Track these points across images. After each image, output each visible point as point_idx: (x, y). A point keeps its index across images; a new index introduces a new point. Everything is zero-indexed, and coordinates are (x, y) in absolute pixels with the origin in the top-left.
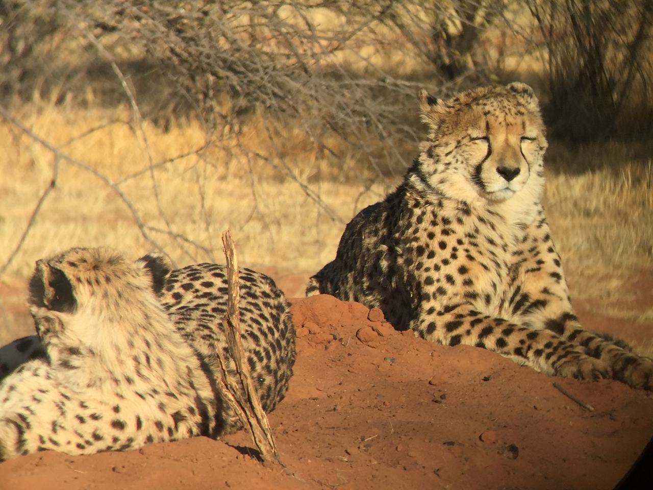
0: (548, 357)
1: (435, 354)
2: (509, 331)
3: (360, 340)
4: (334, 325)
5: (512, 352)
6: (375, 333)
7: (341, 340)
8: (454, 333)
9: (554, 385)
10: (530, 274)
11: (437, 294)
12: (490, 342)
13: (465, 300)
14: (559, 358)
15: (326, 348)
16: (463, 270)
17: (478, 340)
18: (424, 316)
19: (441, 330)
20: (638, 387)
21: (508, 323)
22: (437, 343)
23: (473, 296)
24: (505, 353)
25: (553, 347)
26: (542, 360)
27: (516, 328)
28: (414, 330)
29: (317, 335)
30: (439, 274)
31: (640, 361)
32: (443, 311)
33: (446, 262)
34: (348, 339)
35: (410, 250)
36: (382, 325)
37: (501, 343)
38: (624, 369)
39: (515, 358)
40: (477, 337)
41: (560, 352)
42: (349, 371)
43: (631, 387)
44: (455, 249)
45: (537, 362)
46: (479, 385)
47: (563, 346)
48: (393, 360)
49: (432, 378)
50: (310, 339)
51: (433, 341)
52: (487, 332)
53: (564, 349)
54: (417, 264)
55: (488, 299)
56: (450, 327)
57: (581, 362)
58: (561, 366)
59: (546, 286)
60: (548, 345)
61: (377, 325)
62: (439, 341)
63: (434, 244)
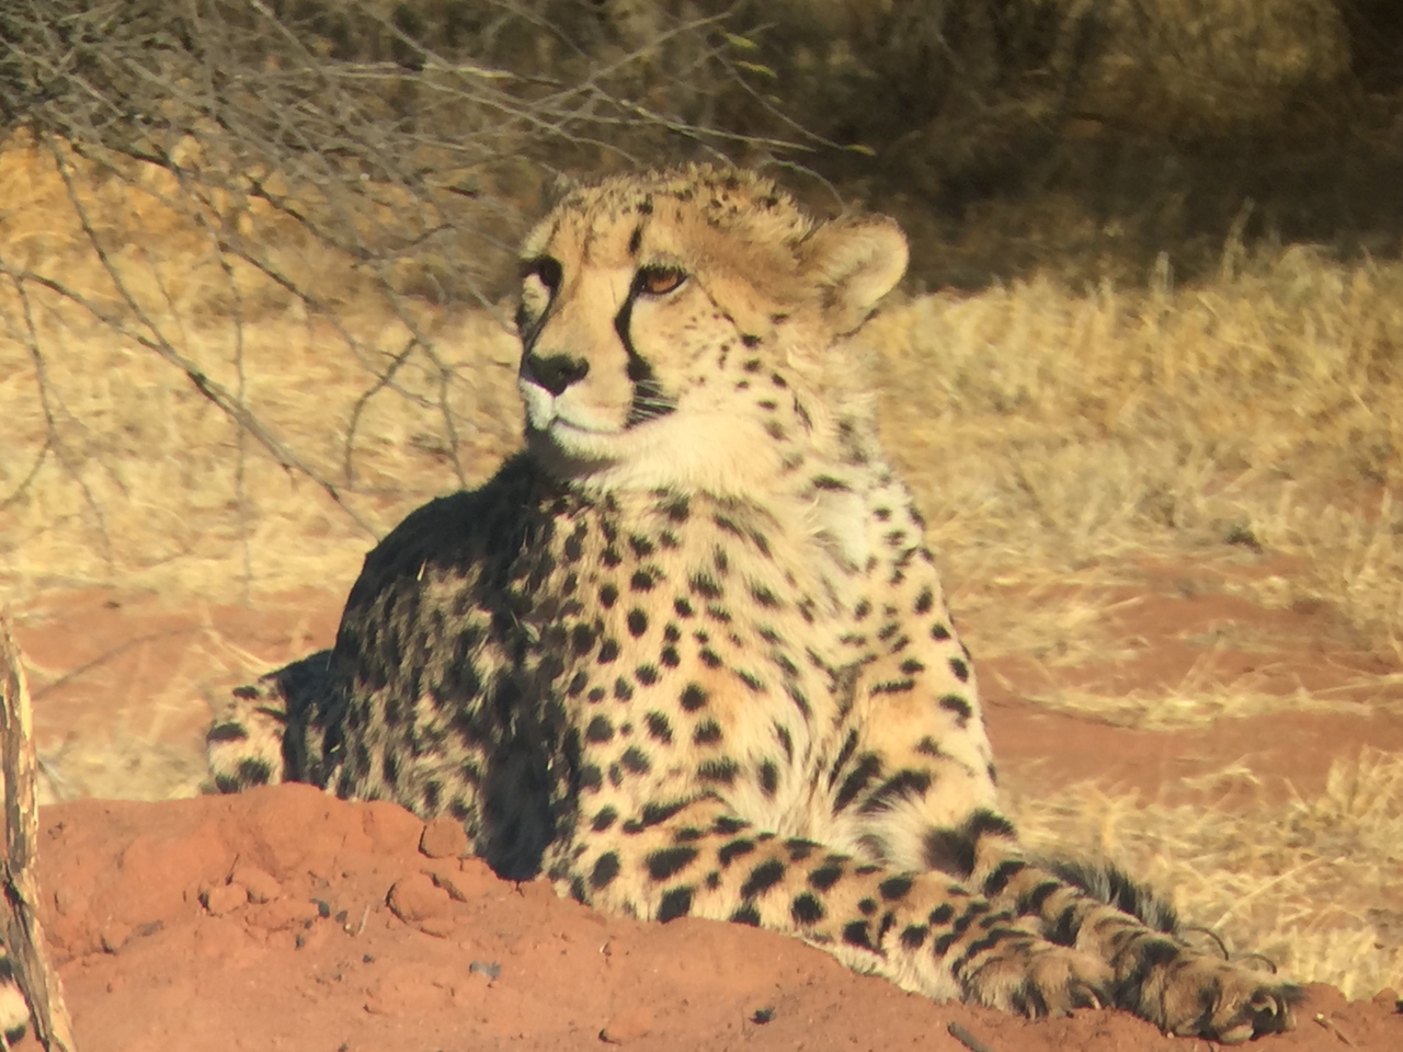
0: (941, 948)
1: (614, 946)
2: (827, 876)
3: (399, 915)
4: (321, 873)
5: (838, 937)
6: (442, 893)
7: (342, 917)
8: (674, 883)
9: (951, 1030)
10: (885, 701)
11: (624, 772)
12: (775, 908)
13: (698, 789)
14: (973, 950)
15: (299, 943)
16: (693, 699)
17: (741, 903)
18: (583, 834)
19: (634, 875)
20: (1180, 1029)
21: (826, 853)
22: (619, 915)
23: (724, 773)
24: (818, 938)
25: (953, 920)
26: (924, 955)
27: (849, 867)
28: (555, 875)
29: (271, 905)
30: (629, 710)
31: (1185, 956)
32: (639, 820)
33: (647, 676)
34: (363, 914)
35: (559, 636)
36: (461, 868)
37: (806, 910)
38: (1141, 976)
39: (846, 953)
40: (738, 894)
41: (976, 933)
42: (366, 1008)
43: (1163, 1029)
44: (672, 634)
45: (910, 963)
46: (742, 1038)
47: (982, 917)
48: (495, 971)
49: (606, 1020)
50: (251, 918)
51: (610, 908)
52: (765, 878)
53: (985, 924)
54: (573, 675)
55: (768, 778)
56: (660, 866)
57: (1035, 959)
58: (978, 972)
59: (928, 732)
60: (940, 916)
61: (447, 868)
62: (628, 908)
63: (617, 622)
